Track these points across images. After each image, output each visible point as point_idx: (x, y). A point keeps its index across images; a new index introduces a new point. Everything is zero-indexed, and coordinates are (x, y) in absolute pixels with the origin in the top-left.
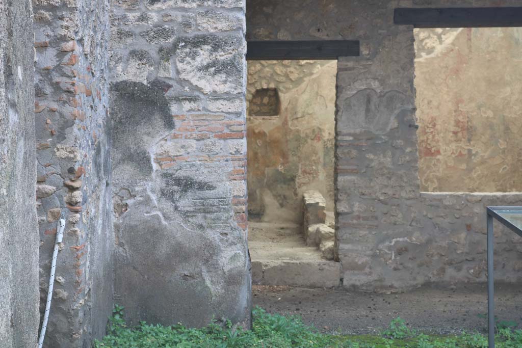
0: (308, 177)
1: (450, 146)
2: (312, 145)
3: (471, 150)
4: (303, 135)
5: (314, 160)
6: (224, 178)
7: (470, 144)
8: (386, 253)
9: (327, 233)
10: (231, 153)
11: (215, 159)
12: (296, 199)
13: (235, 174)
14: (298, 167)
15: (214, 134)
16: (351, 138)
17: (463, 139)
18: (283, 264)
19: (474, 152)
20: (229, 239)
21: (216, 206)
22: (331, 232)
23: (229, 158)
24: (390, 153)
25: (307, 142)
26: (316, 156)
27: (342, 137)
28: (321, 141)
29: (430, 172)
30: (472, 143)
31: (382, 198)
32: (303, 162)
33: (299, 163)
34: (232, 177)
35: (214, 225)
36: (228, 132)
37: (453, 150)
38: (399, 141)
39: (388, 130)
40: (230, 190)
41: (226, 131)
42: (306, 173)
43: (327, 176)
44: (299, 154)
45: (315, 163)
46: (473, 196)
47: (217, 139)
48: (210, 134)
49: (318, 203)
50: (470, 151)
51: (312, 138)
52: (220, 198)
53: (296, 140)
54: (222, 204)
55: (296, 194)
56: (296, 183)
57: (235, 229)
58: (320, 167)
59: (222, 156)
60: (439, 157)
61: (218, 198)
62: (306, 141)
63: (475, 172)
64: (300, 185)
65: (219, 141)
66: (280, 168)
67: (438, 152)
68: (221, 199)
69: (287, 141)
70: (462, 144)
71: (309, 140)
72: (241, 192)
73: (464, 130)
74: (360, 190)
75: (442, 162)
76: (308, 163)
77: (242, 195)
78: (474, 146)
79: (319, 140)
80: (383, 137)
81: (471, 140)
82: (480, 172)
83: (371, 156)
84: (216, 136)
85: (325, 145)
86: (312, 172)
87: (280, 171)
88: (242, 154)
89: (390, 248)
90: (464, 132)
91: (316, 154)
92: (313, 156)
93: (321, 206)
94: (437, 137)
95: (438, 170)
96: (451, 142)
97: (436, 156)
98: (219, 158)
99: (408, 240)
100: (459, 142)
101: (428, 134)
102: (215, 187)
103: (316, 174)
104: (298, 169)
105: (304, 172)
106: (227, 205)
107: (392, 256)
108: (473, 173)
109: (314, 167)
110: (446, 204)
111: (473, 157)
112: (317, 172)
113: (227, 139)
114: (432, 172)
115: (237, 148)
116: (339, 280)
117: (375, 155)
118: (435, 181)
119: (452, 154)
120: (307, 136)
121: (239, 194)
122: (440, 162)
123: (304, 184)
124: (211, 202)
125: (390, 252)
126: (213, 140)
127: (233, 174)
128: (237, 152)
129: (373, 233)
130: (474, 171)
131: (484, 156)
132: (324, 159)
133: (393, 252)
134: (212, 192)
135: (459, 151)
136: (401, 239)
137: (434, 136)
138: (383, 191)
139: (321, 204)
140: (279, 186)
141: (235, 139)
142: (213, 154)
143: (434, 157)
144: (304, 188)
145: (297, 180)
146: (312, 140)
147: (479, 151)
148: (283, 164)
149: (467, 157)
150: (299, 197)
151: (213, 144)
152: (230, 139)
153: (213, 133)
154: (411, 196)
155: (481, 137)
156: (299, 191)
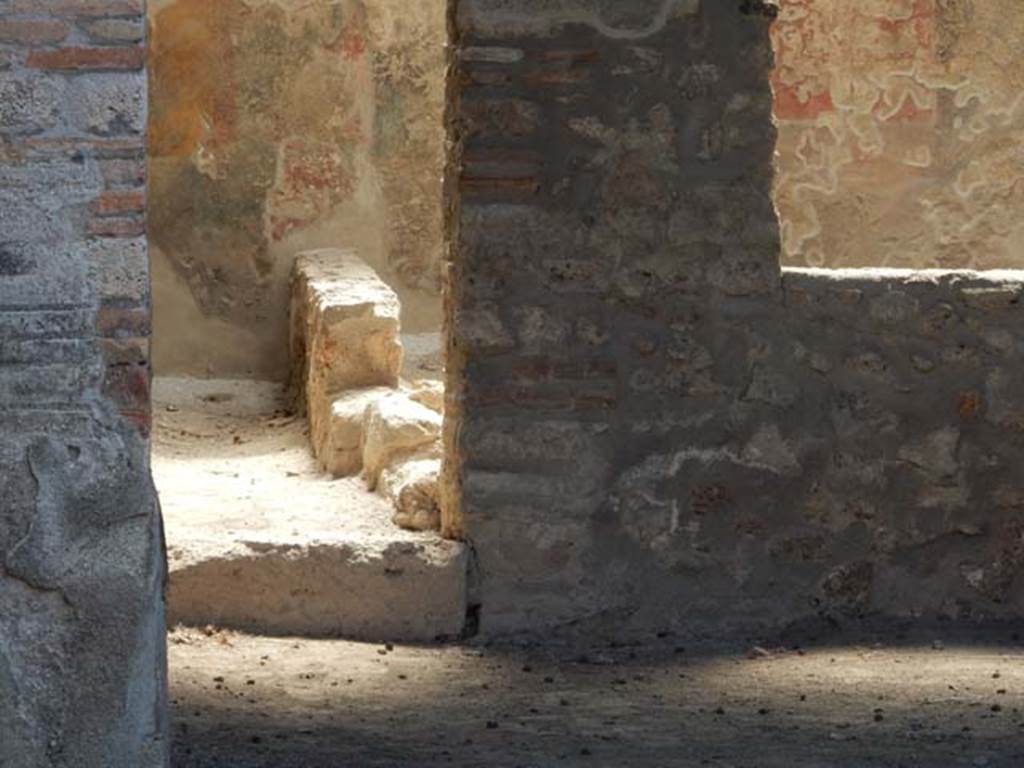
0: (313, 197)
1: (871, 78)
2: (329, 71)
3: (953, 93)
4: (291, 30)
5: (335, 129)
6: (68, 227)
7: (947, 68)
8: (647, 506)
9: (408, 427)
10: (94, 130)
11: (31, 153)
12: (265, 286)
13: (112, 210)
14: (273, 155)
15: (26, 52)
16: (514, 55)
17: (920, 52)
18: (246, 552)
19: (960, 103)
20: (85, 467)
21: (35, 337)
22: (425, 425)
23: (86, 147)
24: (667, 116)
25: (310, 59)
26: (341, 114)
27: (478, 49)
28: (367, 53)
29: (792, 180)
30: (953, 65)
31: (632, 292)
32: (294, 138)
33: (277, 139)
34: (96, 223)
35: (25, 413)
36: (82, 46)
37: (882, 92)
38: (703, 69)
39: (659, 23)
40: (90, 275)
41: (75, 40)
42: (307, 181)
43: (386, 192)
44: (278, 106)
45: (340, 140)
46: (984, 283)
47: (37, 71)
48: (9, 54)
49: (367, 307)
50: (945, 97)
51: (331, 41)
52: (49, 307)
53: (267, 50)
54: (57, 329)
55: (265, 266)
56: (266, 217)
57: (108, 428)
58: (361, 157)
59: (60, 141)
60: (825, 120)
61: (41, 307)
62: (305, 53)
63: (965, 182)
64: (282, 226)
65: (46, 80)
66: (201, 162)
67: (824, 101)
68: (60, 312)
69: (230, 53)
70: (916, 71)
71: (318, 52)
72: (134, 285)
73: (925, 15)
74: (548, 263)
75: (839, 140)
76: (311, 139)
77: (137, 296)
78: (963, 79)
79: (358, 50)
80: (640, 52)
81: (953, 56)
82: (983, 182)
83: (591, 127)
84: (35, 61)
85: (379, 71)
86: (328, 175)
87: (202, 171)
88: (136, 132)
89: (662, 487)
90: (925, 21)
91: (346, 105)
92: (332, 112)
93: (381, 319)
94: (819, 42)
95: (823, 173)
96: (872, 60)
97: (815, 117)
98: (47, 148)
99: (733, 457)
100: (906, 62)
101: (786, 29)
102: (33, 263)
103: (347, 185)
104: (274, 164)
105: (298, 176)
106: (80, 334)
107: (668, 520)
108: (956, 186)
109: (337, 159)
110: (883, 316)
111: (957, 123)
112: (345, 180)
113: (81, 73)
114: (798, 181)
115: (119, 107)
116: (462, 613)
117: (607, 120)
118: (811, 212)
119: (876, 107)
120: (309, 33)
121: (126, 291)
122: (831, 141)
123: (296, 223)
124: (15, 322)
125: (662, 504)
126: (21, 75)
127: (102, 210)
128: (121, 123)
129: (599, 428)
130: (960, 175)
131: (1003, 116)
132: (377, 124)
133: (675, 502)
134: (18, 280)
135: (902, 98)
136: (707, 455)
137: (806, 38)
138: (640, 265)
139: (379, 311)
140: (198, 231)
141: (111, 75)
142: (23, 133)
143: (805, 122)
144: (295, 239)
145: (269, 208)
146: (329, 47)
147: (983, 101)
148: (213, 144)
149: (934, 119)
150: (279, 273)
151: (23, 91)
152: (89, 71)
153: (21, 45)
154: (747, 284)
155: (991, 44)
156: (278, 251)
